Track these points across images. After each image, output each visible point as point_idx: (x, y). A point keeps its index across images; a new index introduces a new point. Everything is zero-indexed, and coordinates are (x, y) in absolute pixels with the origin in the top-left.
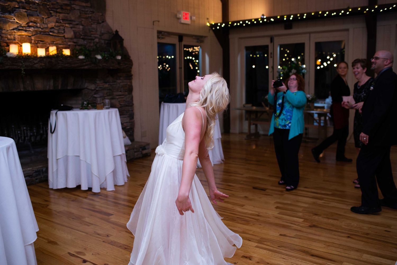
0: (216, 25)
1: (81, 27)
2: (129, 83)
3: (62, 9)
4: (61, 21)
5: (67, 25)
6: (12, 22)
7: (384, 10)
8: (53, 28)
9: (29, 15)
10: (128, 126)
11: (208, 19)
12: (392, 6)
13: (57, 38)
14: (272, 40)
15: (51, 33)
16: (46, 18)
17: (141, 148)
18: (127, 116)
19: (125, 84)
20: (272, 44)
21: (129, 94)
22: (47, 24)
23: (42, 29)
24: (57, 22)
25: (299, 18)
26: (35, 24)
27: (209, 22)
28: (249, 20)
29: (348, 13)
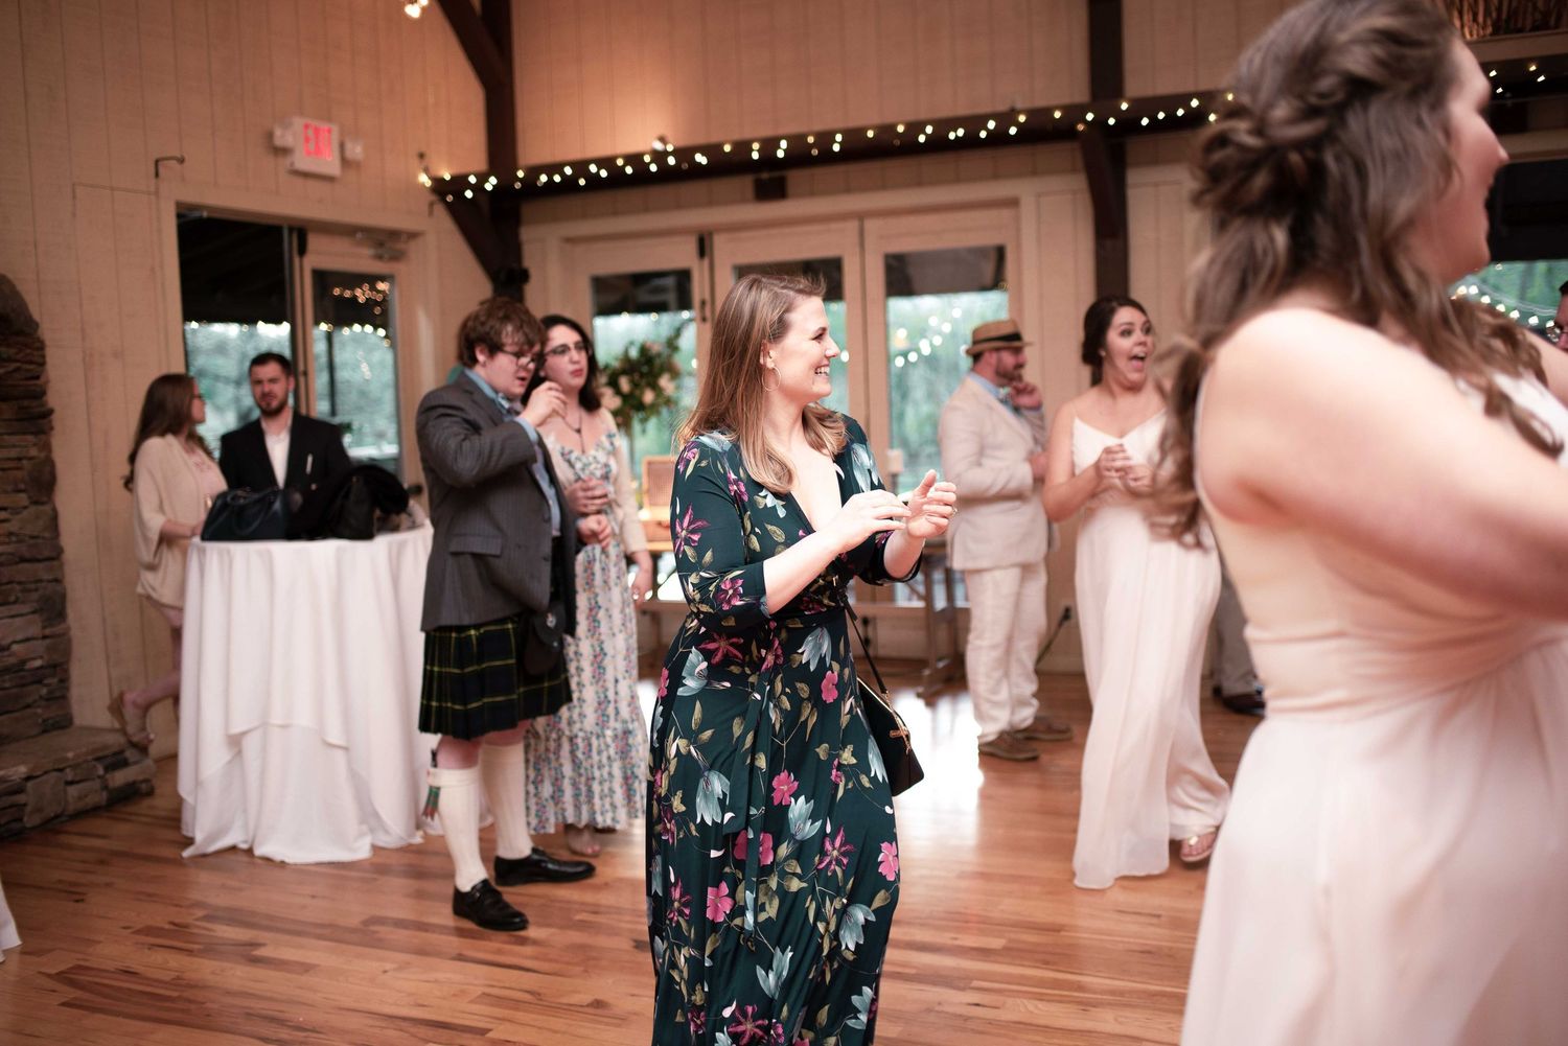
0: (459, 182)
2: (34, 452)
7: (1153, 119)
10: (34, 659)
11: (422, 156)
12: (1185, 103)
14: (704, 248)
17: (98, 759)
18: (25, 609)
19: (13, 453)
20: (706, 262)
21: (36, 503)
25: (815, 152)
27: (426, 171)
28: (601, 163)
29: (1013, 131)
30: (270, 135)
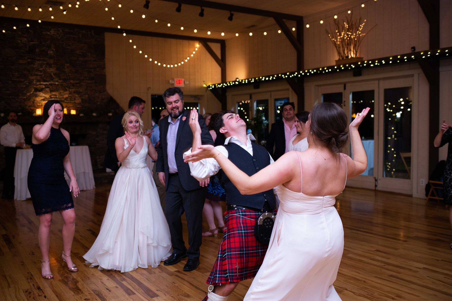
0: (209, 87)
1: (87, 96)
3: (73, 86)
4: (73, 93)
5: (77, 95)
6: (41, 96)
8: (67, 98)
9: (51, 91)
11: (204, 82)
13: (69, 104)
14: (251, 97)
15: (65, 101)
16: (62, 93)
22: (63, 96)
23: (60, 99)
24: (70, 94)
26: (55, 96)
27: (205, 84)
29: (274, 78)
30: (169, 82)
